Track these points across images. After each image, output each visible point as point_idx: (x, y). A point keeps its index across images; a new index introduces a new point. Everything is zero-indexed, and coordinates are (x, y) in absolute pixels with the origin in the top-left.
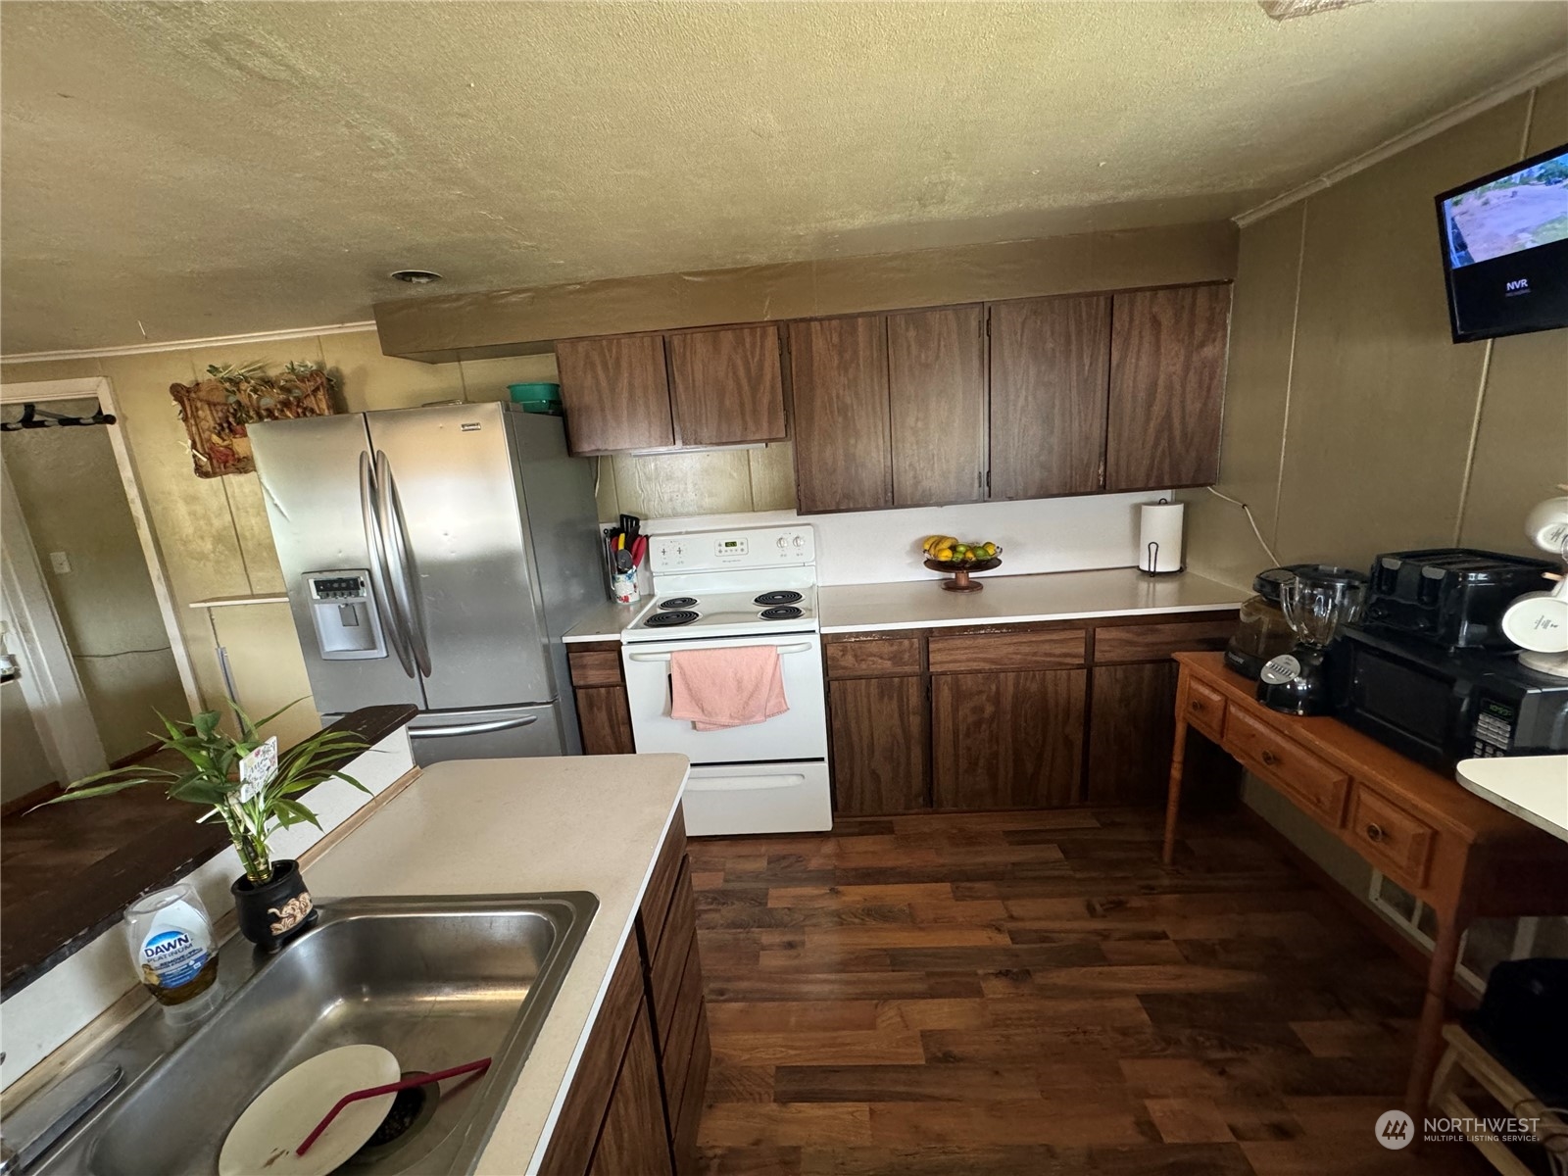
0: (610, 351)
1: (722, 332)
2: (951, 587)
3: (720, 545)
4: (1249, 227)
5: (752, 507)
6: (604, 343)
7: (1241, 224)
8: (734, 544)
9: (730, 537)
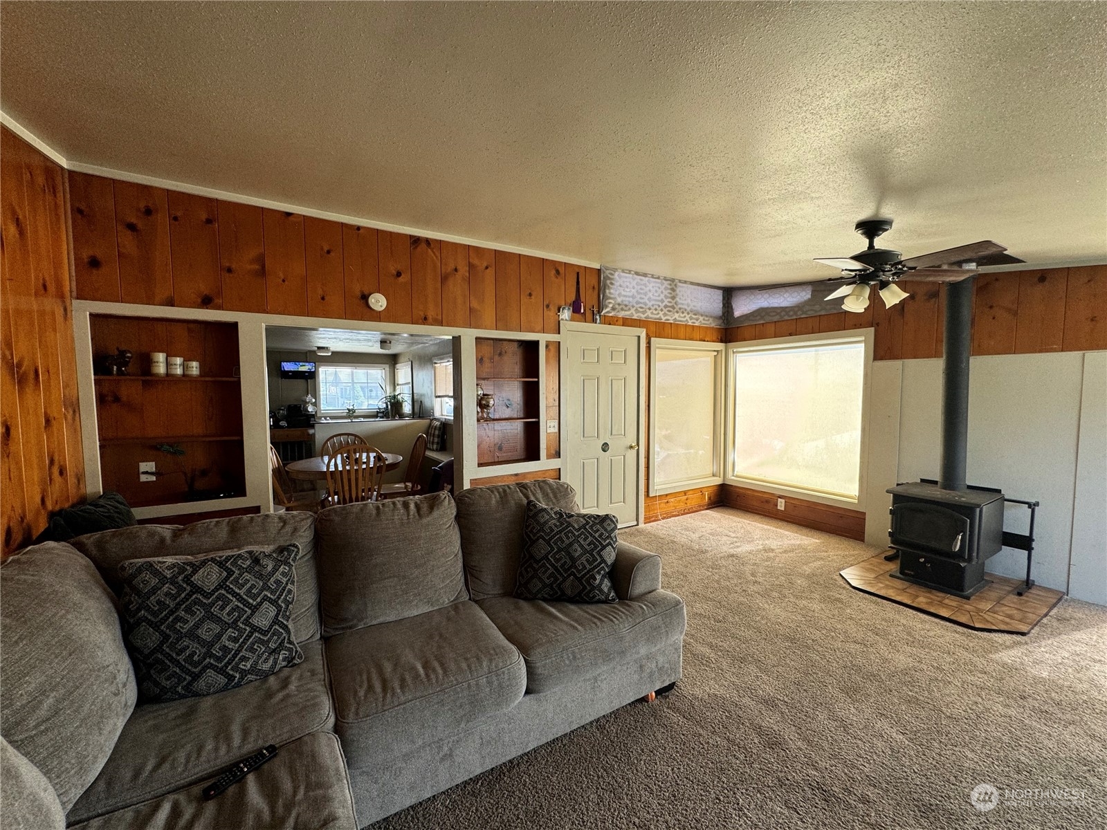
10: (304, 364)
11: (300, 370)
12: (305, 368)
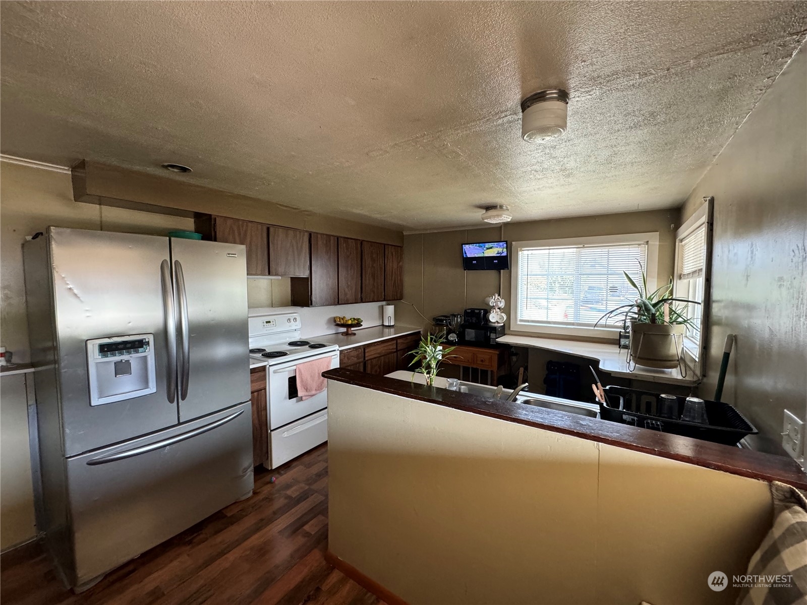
0: (243, 227)
1: (289, 231)
2: (346, 334)
3: (263, 323)
4: (406, 235)
5: (272, 306)
6: (241, 223)
7: (404, 234)
8: (269, 322)
9: (268, 319)
10: (490, 245)
11: (486, 255)
12: (493, 251)
